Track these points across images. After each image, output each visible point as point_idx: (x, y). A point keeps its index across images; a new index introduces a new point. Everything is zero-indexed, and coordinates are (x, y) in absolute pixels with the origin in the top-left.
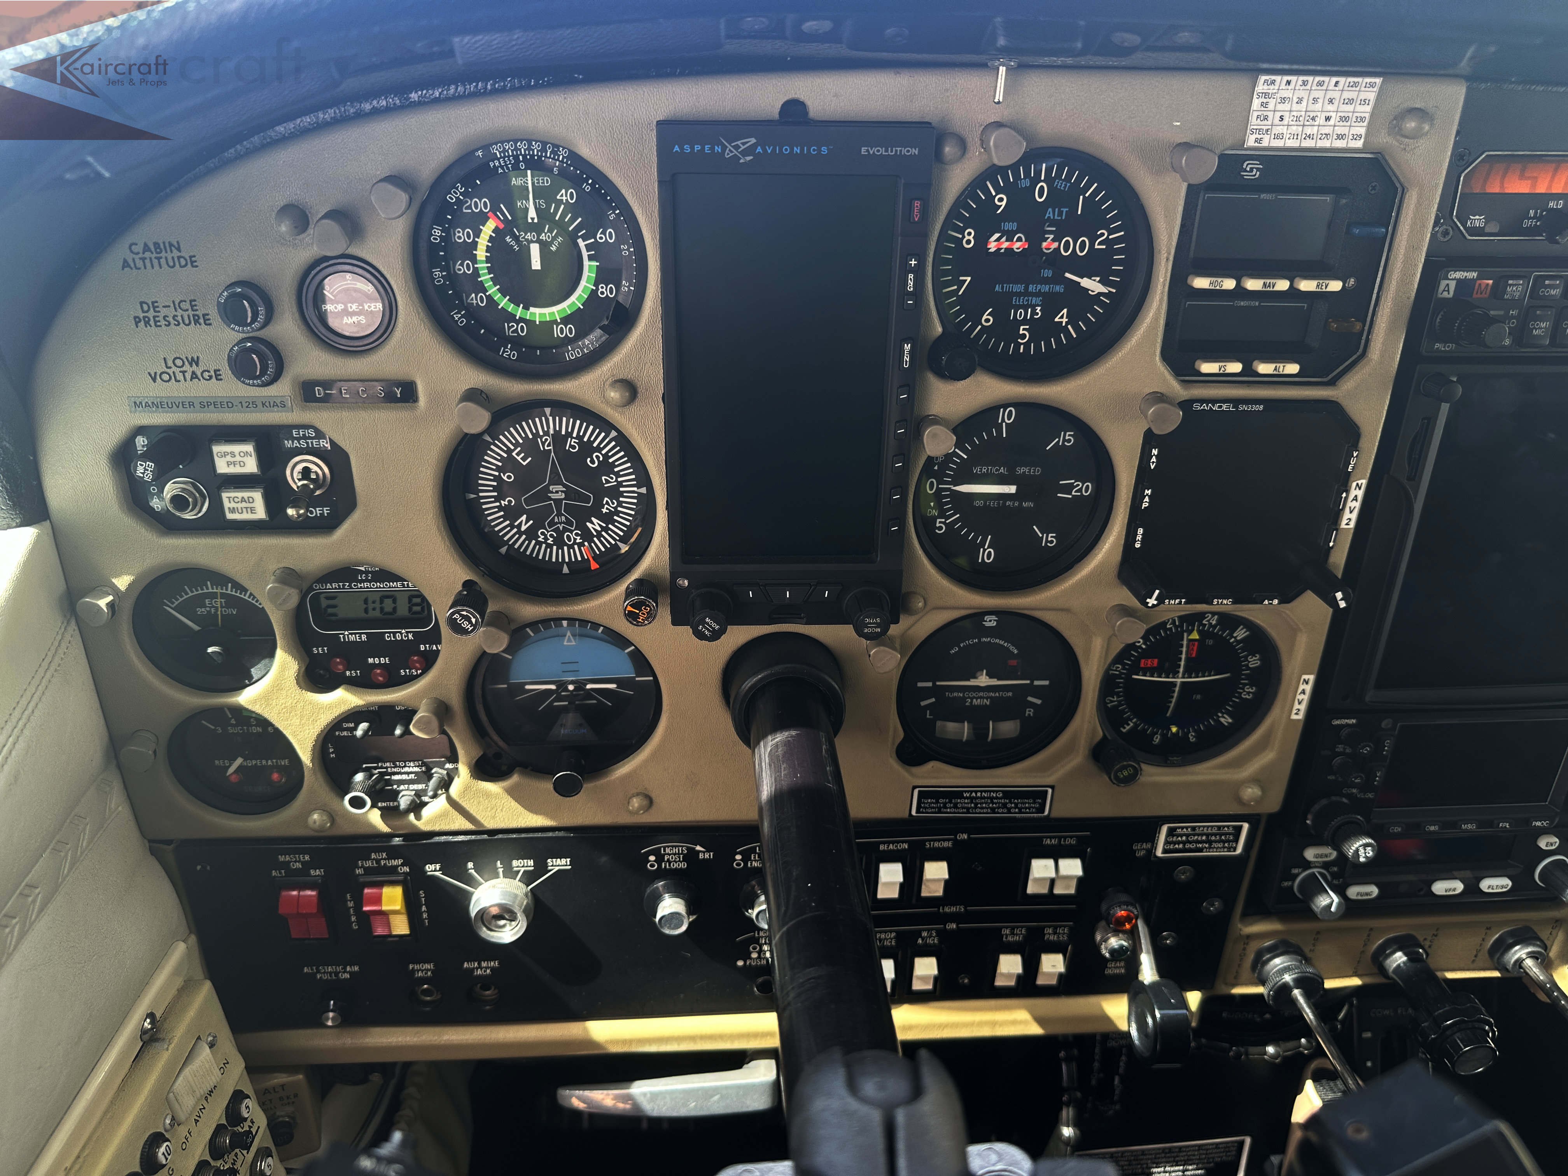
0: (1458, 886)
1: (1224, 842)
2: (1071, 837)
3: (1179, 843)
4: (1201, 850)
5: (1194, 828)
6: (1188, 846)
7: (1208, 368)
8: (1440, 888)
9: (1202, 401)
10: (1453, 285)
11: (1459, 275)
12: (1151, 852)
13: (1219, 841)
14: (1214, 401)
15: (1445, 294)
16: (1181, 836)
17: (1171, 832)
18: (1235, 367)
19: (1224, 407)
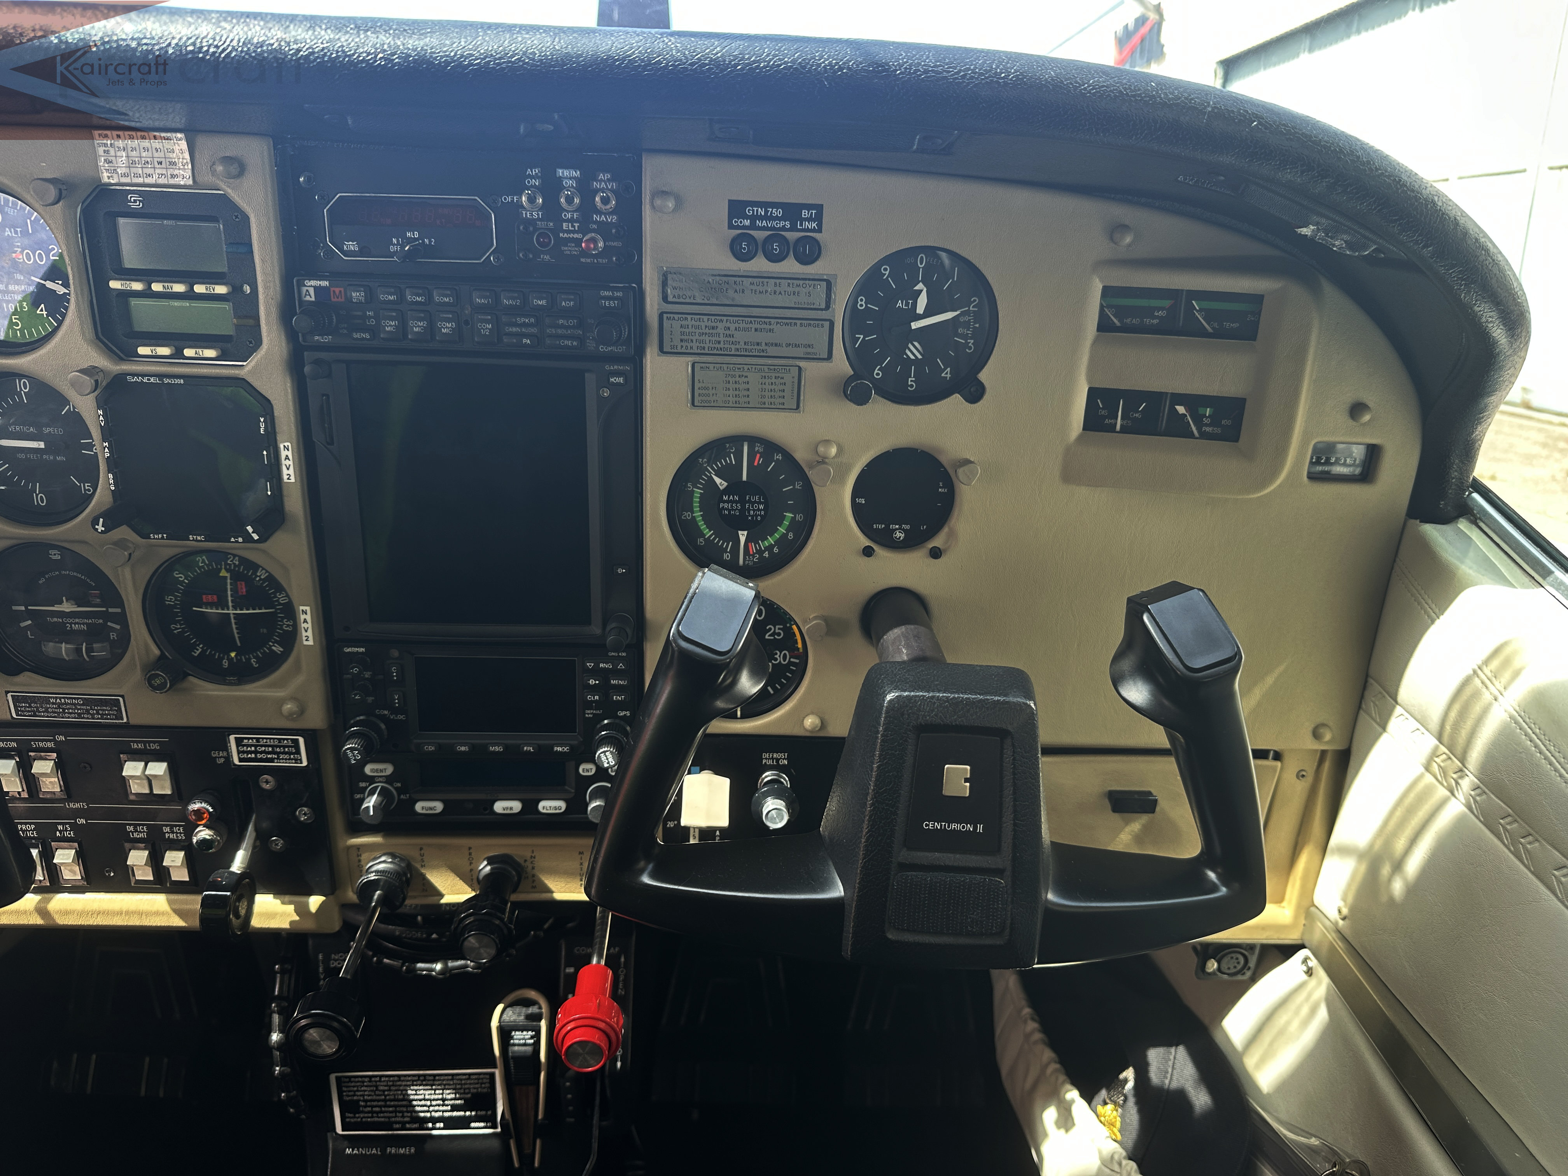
0: (516, 806)
1: (290, 753)
2: (154, 742)
3: (251, 752)
4: (272, 760)
5: (258, 740)
6: (259, 756)
7: (142, 350)
8: (500, 807)
9: (133, 375)
10: (312, 291)
11: (313, 283)
12: (229, 758)
13: (284, 753)
14: (143, 376)
15: (308, 298)
16: (251, 746)
17: (239, 742)
18: (165, 351)
19: (152, 380)
